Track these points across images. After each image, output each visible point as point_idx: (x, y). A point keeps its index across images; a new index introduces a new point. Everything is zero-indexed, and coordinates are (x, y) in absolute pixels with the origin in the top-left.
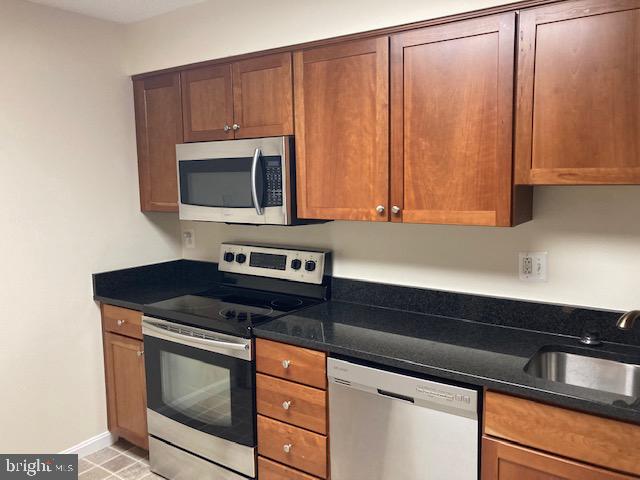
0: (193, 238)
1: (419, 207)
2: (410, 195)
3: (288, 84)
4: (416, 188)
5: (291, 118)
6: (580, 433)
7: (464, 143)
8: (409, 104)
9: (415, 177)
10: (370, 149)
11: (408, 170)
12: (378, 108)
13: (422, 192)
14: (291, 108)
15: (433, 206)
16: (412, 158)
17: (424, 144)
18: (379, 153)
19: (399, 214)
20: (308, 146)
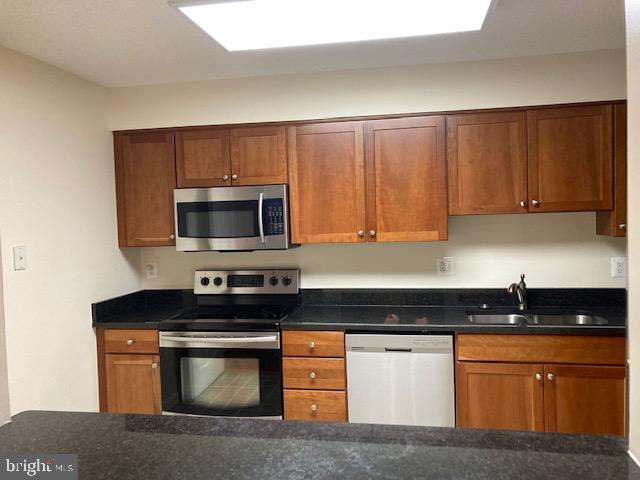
0: (155, 270)
1: (388, 231)
2: (381, 223)
3: (282, 147)
4: (385, 218)
5: (285, 172)
6: (511, 346)
7: (416, 191)
8: (378, 166)
9: (384, 212)
10: (350, 194)
11: (379, 207)
12: (357, 168)
13: (390, 221)
14: (285, 165)
15: (397, 230)
16: (381, 199)
17: (391, 191)
18: (358, 197)
19: (374, 237)
20: (301, 192)
